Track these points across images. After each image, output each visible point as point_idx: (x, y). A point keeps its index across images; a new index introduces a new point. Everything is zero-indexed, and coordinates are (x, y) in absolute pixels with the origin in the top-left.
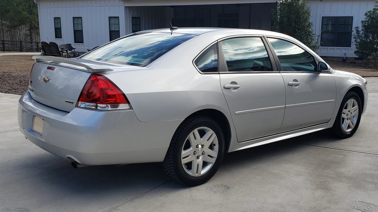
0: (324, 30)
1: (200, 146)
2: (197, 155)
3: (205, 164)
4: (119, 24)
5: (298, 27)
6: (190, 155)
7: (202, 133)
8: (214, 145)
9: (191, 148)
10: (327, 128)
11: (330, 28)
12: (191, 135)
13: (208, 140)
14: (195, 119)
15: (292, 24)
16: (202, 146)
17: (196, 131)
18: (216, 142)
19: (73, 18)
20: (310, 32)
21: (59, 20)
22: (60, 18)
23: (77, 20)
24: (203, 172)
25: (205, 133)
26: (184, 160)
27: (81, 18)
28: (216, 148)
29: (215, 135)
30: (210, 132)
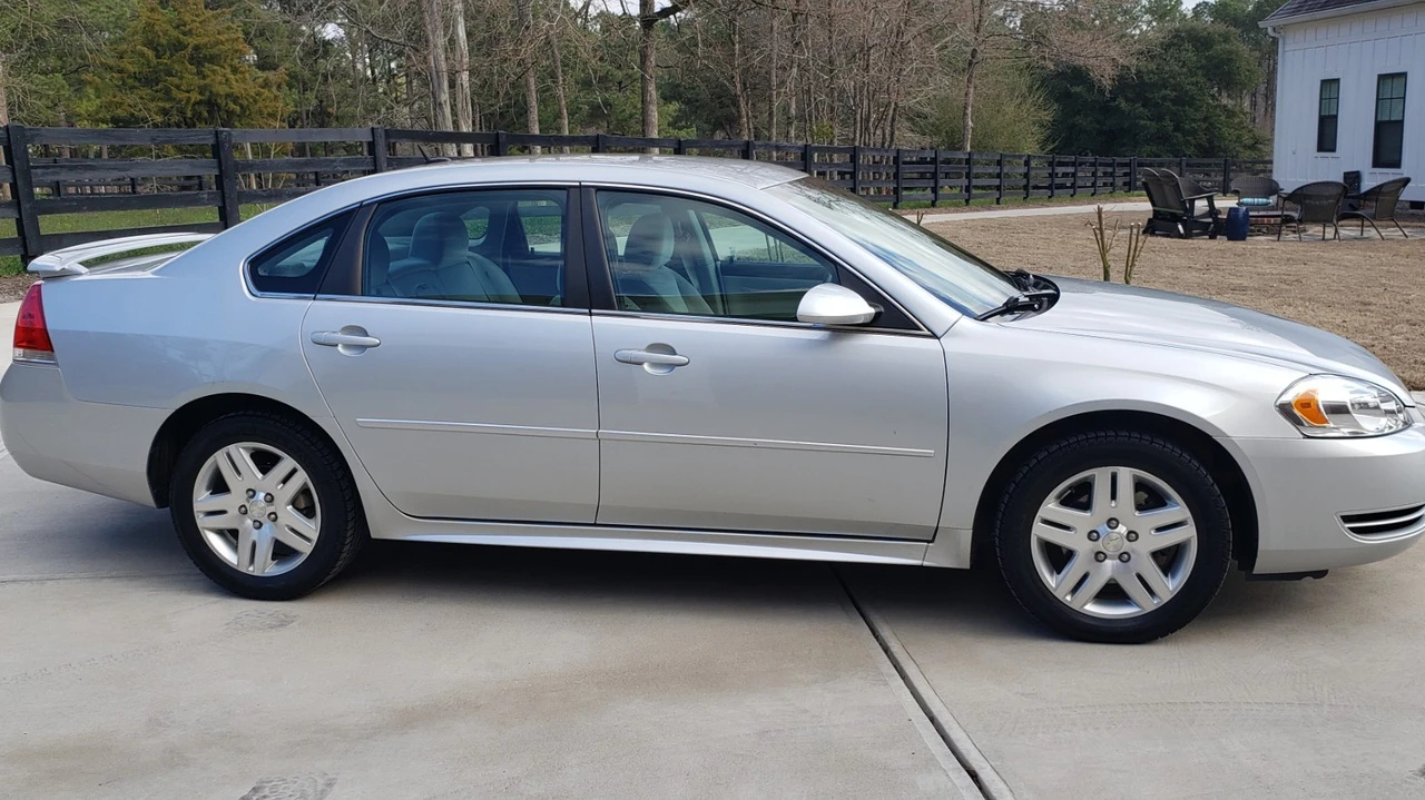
12: (220, 459)
19: (1381, 77)
21: (1334, 86)
22: (1337, 81)
23: (1391, 85)
24: (277, 569)
27: (1404, 75)
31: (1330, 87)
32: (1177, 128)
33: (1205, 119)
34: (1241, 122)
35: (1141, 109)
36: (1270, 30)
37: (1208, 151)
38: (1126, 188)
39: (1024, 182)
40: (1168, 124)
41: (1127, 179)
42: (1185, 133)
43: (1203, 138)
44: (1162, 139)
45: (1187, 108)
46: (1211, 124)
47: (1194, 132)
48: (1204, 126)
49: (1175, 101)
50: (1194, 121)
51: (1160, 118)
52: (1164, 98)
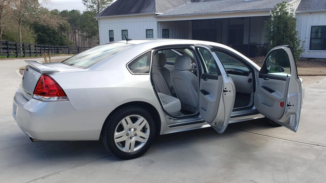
0: (313, 37)
1: (133, 130)
2: (130, 136)
3: (137, 143)
4: (153, 35)
5: (286, 35)
6: (123, 136)
7: (134, 120)
8: (147, 129)
9: (124, 131)
10: (259, 118)
11: (319, 35)
12: (123, 121)
13: (140, 125)
14: (126, 109)
15: (281, 33)
16: (134, 129)
17: (128, 118)
18: (148, 126)
19: (122, 30)
20: (296, 38)
22: (113, 31)
23: (125, 32)
24: (136, 149)
25: (138, 119)
26: (117, 140)
27: (127, 30)
28: (148, 131)
29: (145, 121)
30: (141, 119)
31: (111, 32)
32: (54, 39)
33: (60, 38)
34: (67, 39)
35: (45, 35)
36: (96, 19)
37: (62, 44)
38: (57, 53)
39: (40, 51)
40: (52, 39)
41: (57, 51)
42: (56, 41)
43: (60, 42)
44: (50, 42)
45: (56, 35)
46: (61, 39)
47: (58, 41)
48: (60, 39)
49: (53, 33)
50: (57, 38)
51: (50, 38)
52: (50, 33)
